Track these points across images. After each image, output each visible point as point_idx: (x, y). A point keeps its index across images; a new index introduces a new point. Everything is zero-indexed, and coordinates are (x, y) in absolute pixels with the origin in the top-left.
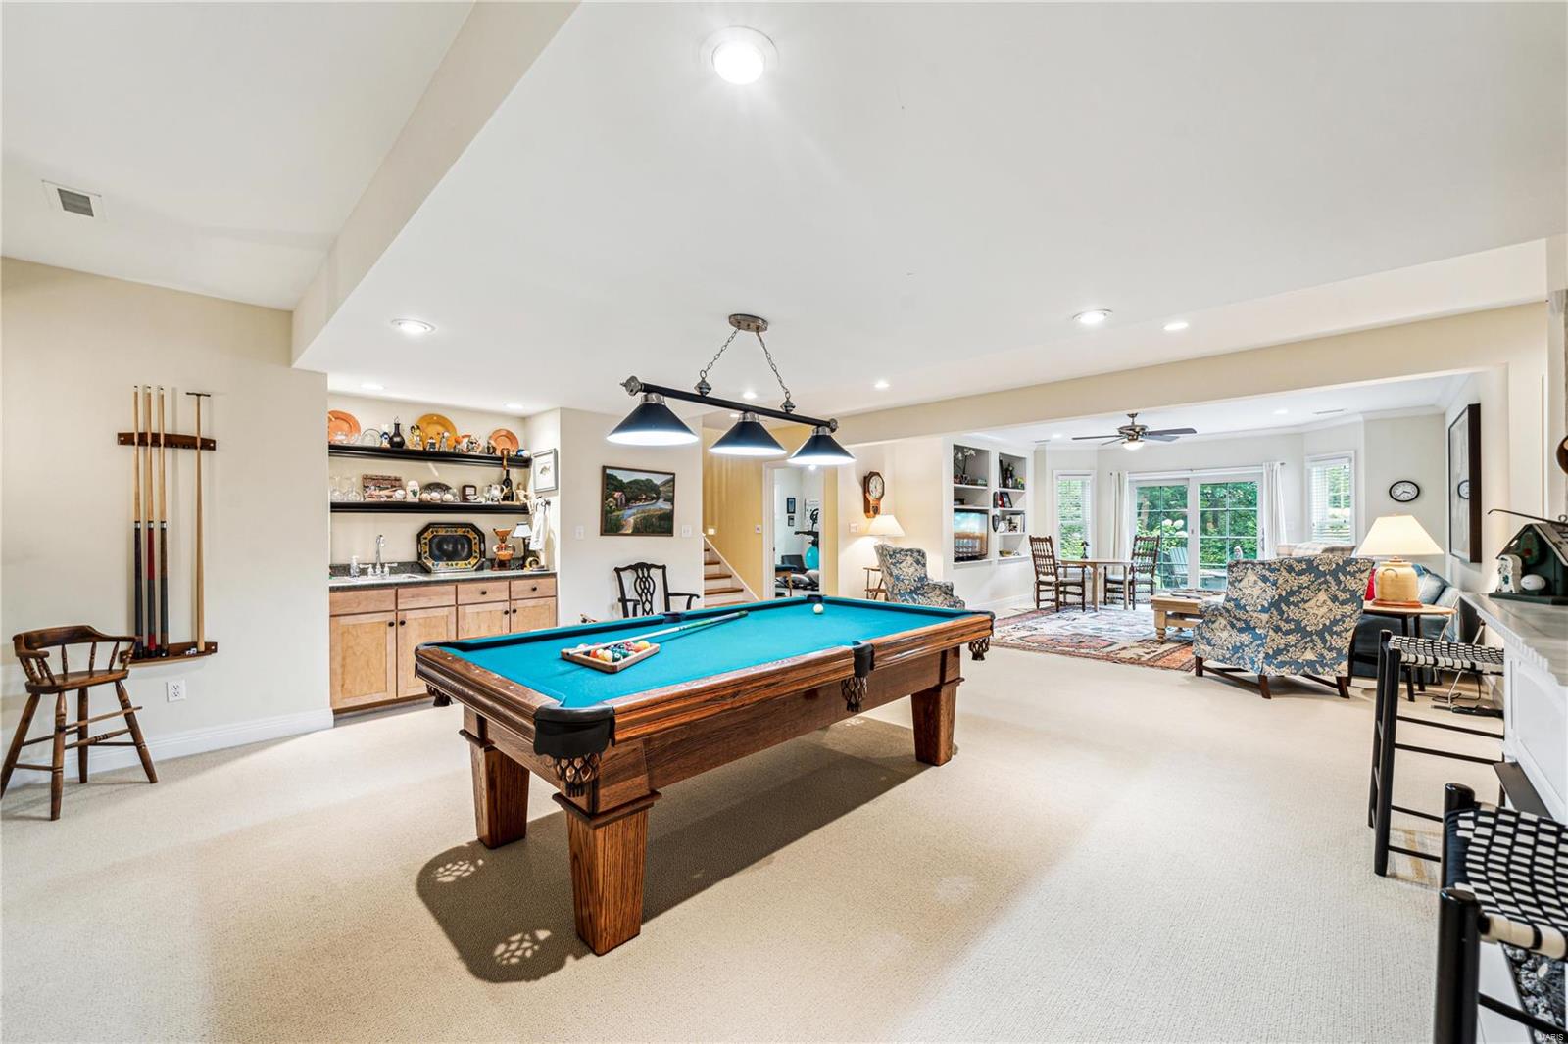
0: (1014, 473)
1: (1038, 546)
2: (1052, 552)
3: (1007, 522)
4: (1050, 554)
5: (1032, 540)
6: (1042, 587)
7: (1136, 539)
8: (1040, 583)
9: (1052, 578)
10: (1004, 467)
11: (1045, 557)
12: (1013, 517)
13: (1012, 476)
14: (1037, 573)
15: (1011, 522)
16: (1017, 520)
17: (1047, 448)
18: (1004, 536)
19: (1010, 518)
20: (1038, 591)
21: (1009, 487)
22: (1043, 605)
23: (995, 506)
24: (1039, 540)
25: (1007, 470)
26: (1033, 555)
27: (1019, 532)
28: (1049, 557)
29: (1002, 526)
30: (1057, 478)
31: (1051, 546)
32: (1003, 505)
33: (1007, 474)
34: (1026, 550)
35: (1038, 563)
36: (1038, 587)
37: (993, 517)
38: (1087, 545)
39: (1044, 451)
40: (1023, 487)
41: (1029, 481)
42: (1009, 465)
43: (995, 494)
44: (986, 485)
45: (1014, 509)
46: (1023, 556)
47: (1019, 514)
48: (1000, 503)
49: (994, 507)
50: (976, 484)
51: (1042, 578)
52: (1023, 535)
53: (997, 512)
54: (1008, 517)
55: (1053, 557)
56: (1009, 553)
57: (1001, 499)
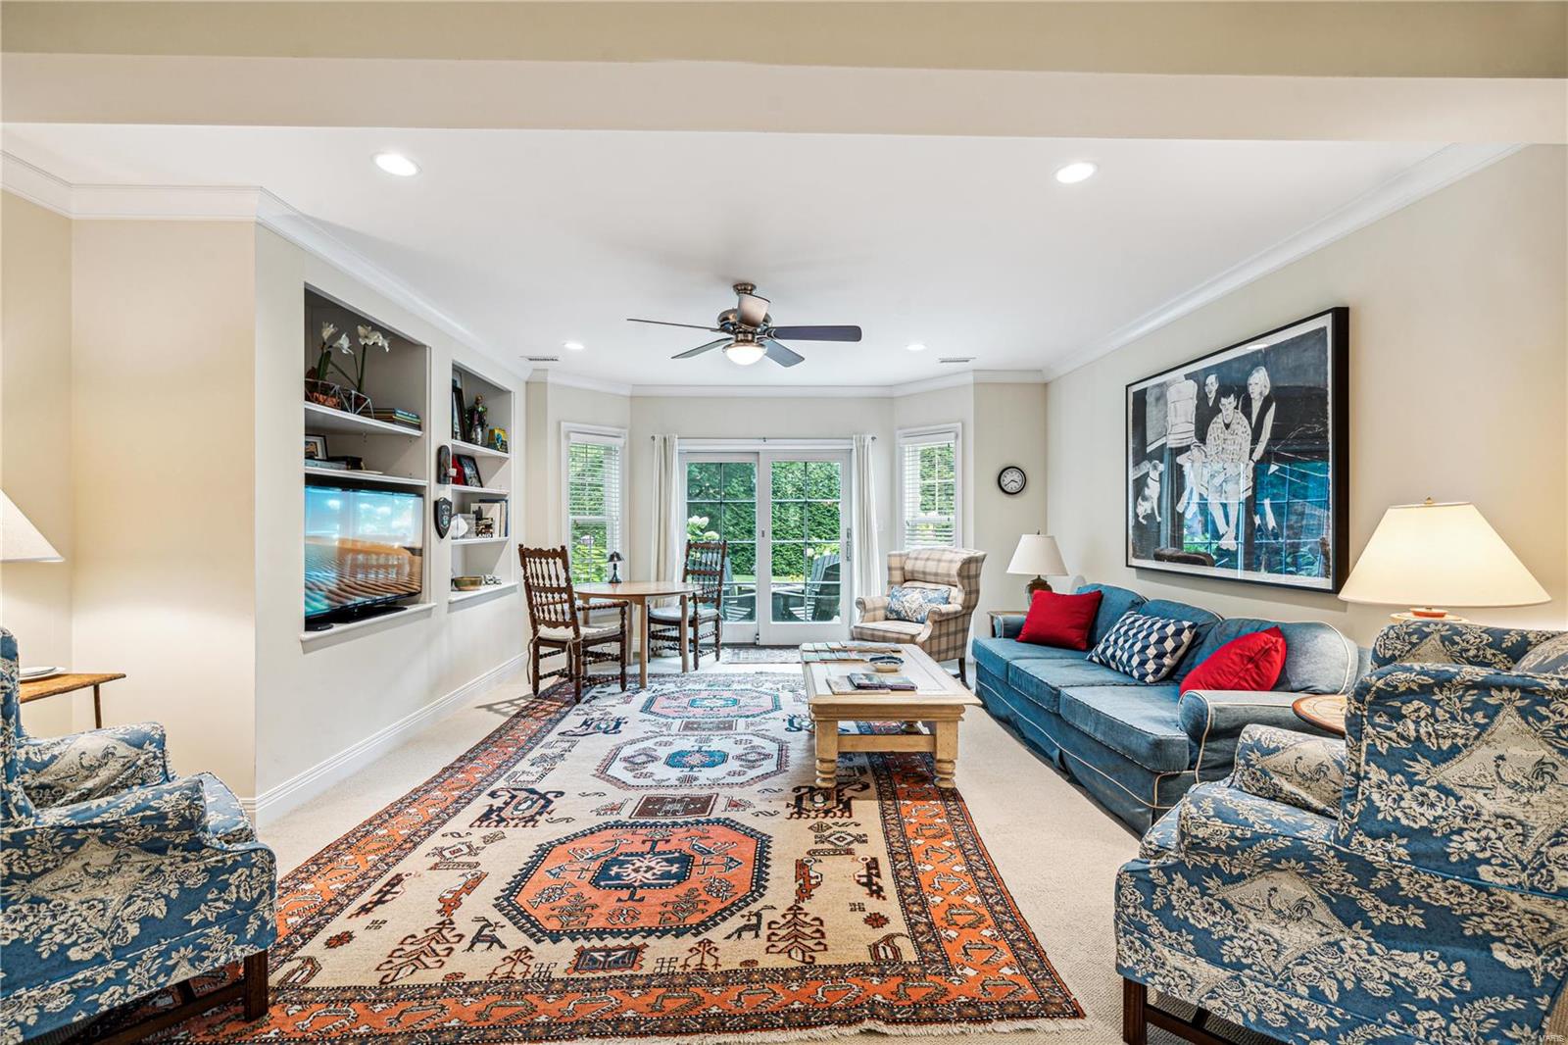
0: (488, 419)
1: (536, 566)
2: (568, 580)
3: (472, 516)
4: (563, 584)
5: (525, 554)
6: (543, 650)
7: (690, 546)
8: (538, 642)
9: (565, 633)
10: (467, 404)
11: (552, 590)
12: (483, 506)
13: (482, 424)
14: (535, 622)
15: (479, 516)
16: (493, 512)
17: (550, 379)
18: (465, 547)
19: (478, 510)
20: (537, 657)
21: (476, 443)
22: (544, 685)
23: (442, 478)
24: (540, 553)
25: (472, 411)
26: (527, 584)
27: (496, 537)
28: (560, 590)
29: (460, 525)
30: (568, 437)
31: (566, 568)
32: (461, 479)
33: (472, 418)
34: (510, 574)
35: (536, 600)
36: (536, 650)
37: (436, 503)
38: (619, 559)
39: (544, 384)
40: (504, 447)
41: (516, 434)
42: (477, 402)
43: (441, 450)
44: (419, 427)
45: (489, 489)
46: (505, 585)
47: (496, 501)
48: (453, 472)
49: (439, 481)
50: (393, 421)
51: (545, 632)
52: (502, 544)
53: (448, 492)
54: (474, 507)
55: (569, 589)
56: (475, 583)
57: (456, 467)
